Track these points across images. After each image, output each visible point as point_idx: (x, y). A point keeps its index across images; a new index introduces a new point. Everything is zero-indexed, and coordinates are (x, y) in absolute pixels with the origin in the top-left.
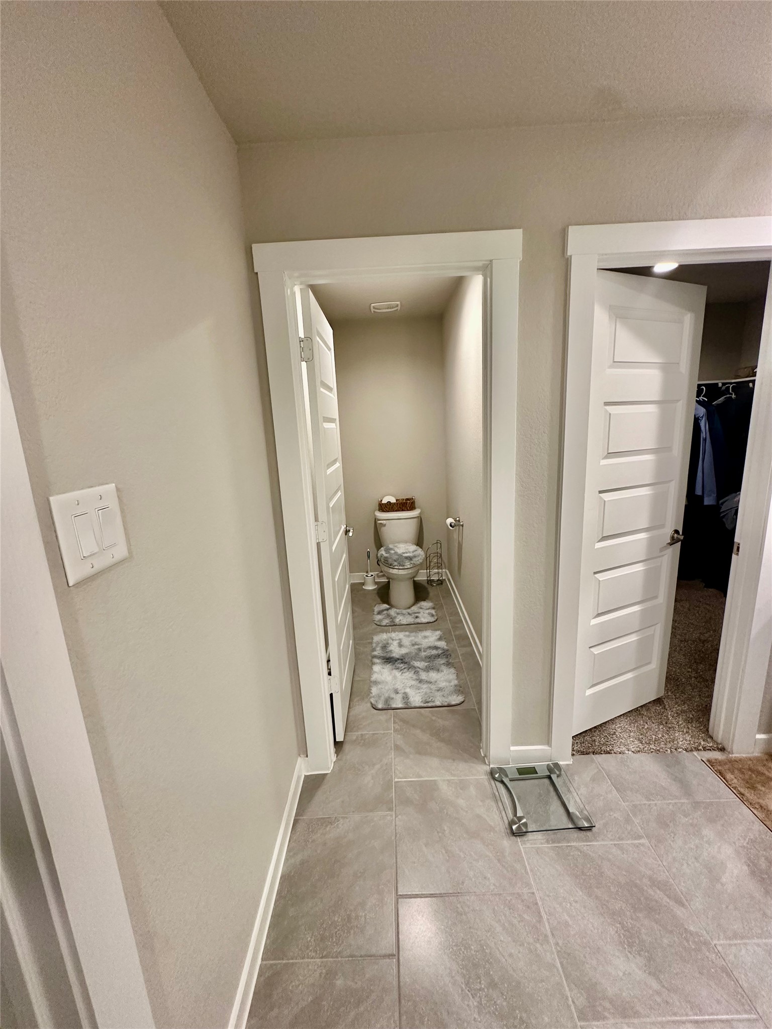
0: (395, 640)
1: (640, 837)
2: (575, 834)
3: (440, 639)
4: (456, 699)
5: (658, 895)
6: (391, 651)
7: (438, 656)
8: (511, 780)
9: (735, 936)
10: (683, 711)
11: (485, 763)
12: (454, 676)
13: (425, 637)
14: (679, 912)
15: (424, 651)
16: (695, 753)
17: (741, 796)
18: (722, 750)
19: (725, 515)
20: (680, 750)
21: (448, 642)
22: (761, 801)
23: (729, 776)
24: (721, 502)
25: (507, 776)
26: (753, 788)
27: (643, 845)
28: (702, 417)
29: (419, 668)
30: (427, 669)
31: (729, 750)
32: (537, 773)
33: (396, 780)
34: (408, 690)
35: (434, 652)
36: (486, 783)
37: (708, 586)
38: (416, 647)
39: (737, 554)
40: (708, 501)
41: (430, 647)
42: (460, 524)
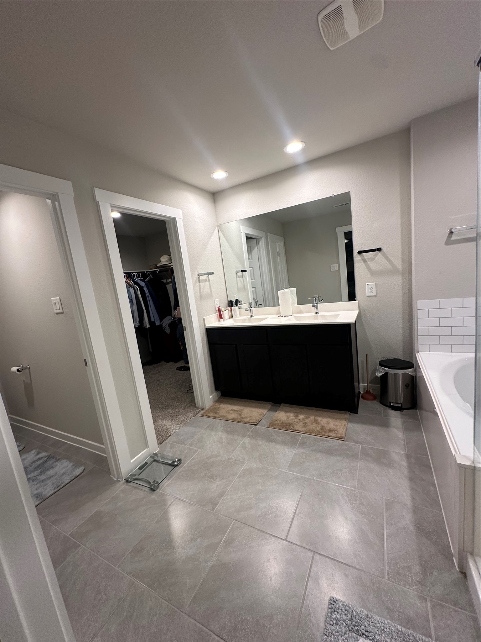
1: (197, 450)
2: (176, 469)
3: (38, 453)
4: (78, 471)
5: (211, 460)
7: (46, 461)
8: (139, 475)
9: (233, 451)
10: (185, 406)
11: (120, 481)
12: (68, 462)
14: (219, 458)
15: (31, 466)
16: (197, 416)
17: (215, 418)
18: (203, 409)
19: (165, 329)
20: (192, 418)
21: (46, 451)
22: (220, 415)
23: (209, 415)
24: (162, 323)
25: (135, 475)
26: (216, 413)
27: (199, 452)
29: (35, 476)
30: (43, 472)
31: (205, 408)
32: (148, 463)
33: (69, 533)
35: (40, 462)
36: (127, 487)
37: (168, 362)
40: (158, 323)
41: (34, 462)
42: (26, 368)
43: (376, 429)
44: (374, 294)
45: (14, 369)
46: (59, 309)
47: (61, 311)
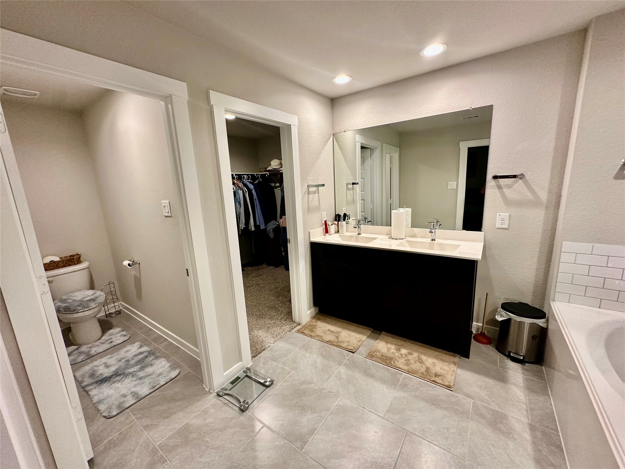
0: (100, 365)
1: (290, 372)
2: (268, 389)
3: (141, 347)
4: (174, 374)
5: (304, 386)
6: (101, 374)
7: (146, 357)
8: (230, 390)
9: (327, 379)
10: (282, 318)
11: (212, 393)
12: (165, 362)
13: (127, 351)
14: (312, 386)
15: (132, 360)
16: (292, 331)
17: (311, 336)
18: (299, 324)
19: (269, 232)
20: (287, 333)
21: (148, 345)
22: (316, 334)
23: (305, 332)
24: (266, 227)
25: (227, 390)
26: (312, 331)
27: (292, 374)
28: (253, 189)
29: (135, 371)
30: (142, 369)
31: (301, 323)
32: (240, 378)
33: (158, 444)
34: (133, 390)
35: (141, 356)
36: (218, 401)
37: (269, 266)
38: (123, 361)
39: (290, 243)
40: (262, 227)
41: (136, 355)
42: (136, 263)
43: (490, 382)
44: (506, 226)
45: (126, 263)
46: (168, 213)
47: (169, 215)
